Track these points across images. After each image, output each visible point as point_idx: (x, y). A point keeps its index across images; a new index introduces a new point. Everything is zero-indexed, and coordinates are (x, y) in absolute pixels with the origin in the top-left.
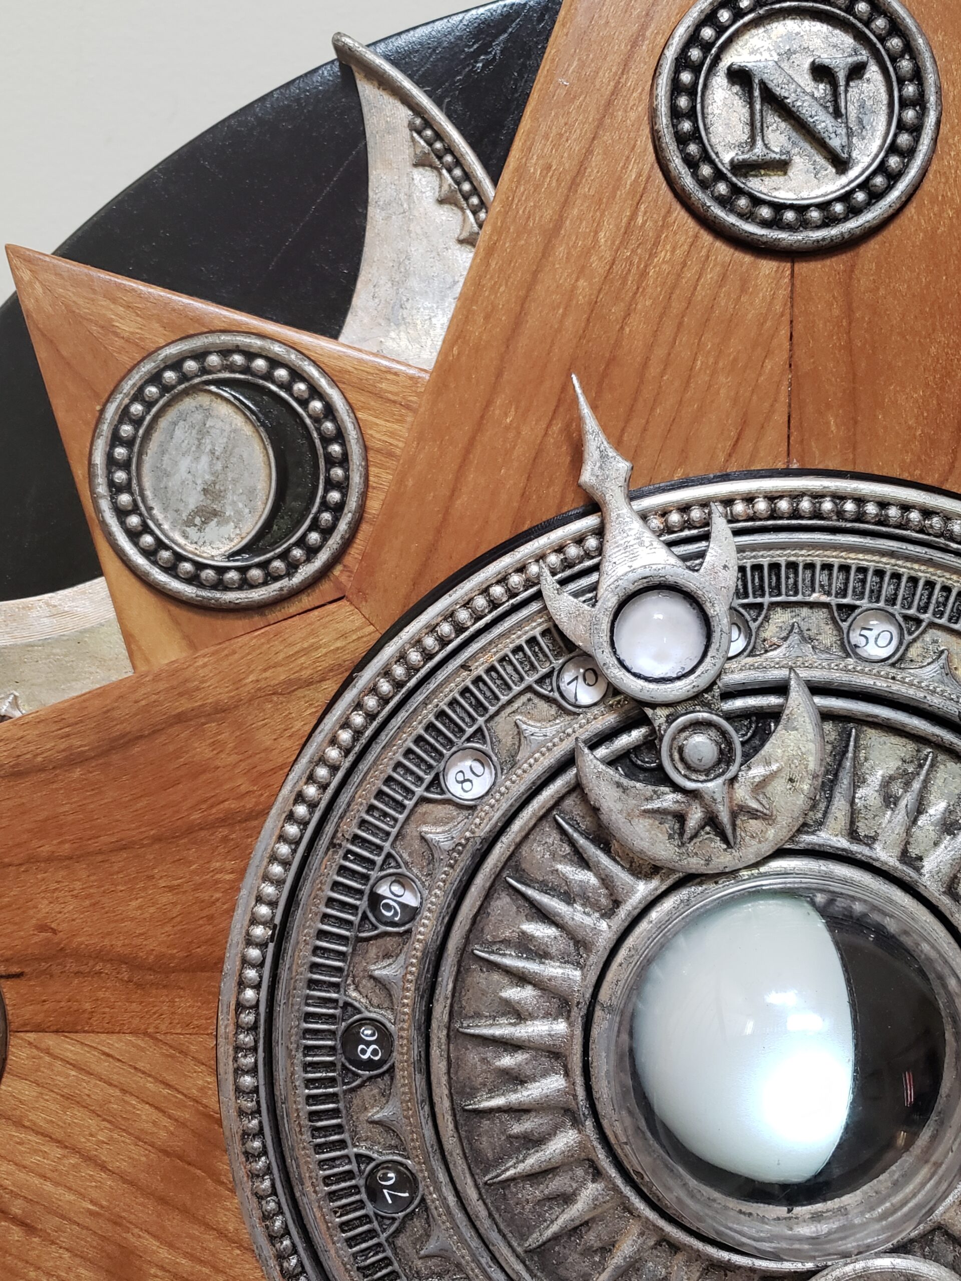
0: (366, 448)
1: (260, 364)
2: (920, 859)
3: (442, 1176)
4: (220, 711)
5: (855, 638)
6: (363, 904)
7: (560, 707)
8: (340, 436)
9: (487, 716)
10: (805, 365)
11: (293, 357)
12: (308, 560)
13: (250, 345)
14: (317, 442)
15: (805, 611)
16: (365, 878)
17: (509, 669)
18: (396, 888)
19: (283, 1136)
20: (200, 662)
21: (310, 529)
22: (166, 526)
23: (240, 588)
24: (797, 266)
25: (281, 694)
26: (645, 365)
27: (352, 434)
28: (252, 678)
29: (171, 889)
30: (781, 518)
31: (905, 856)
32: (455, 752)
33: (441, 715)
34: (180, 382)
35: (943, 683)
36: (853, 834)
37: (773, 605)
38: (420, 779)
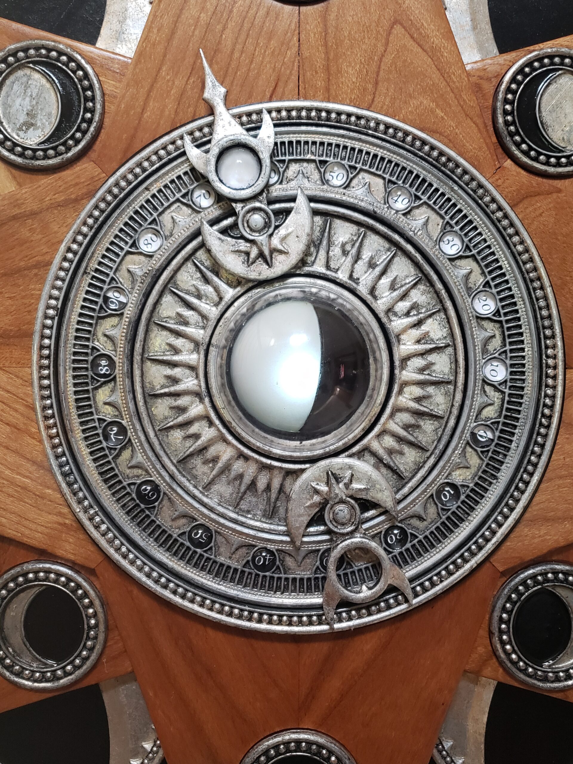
0: (103, 94)
1: (54, 54)
2: (358, 279)
3: (138, 427)
4: (33, 214)
5: (328, 176)
6: (100, 301)
7: (193, 209)
8: (91, 87)
9: (158, 213)
10: (306, 53)
11: (69, 50)
12: (76, 145)
13: (49, 45)
14: (80, 90)
15: (305, 164)
16: (101, 289)
17: (169, 191)
18: (116, 294)
19: (63, 410)
20: (24, 191)
21: (77, 131)
22: (9, 131)
23: (44, 159)
24: (302, 8)
25: (62, 206)
26: (232, 52)
27: (97, 85)
28: (48, 198)
29: (10, 298)
30: (293, 119)
31: (351, 277)
32: (143, 230)
33: (136, 212)
34: (16, 62)
35: (366, 196)
36: (328, 267)
37: (290, 161)
38: (127, 243)
